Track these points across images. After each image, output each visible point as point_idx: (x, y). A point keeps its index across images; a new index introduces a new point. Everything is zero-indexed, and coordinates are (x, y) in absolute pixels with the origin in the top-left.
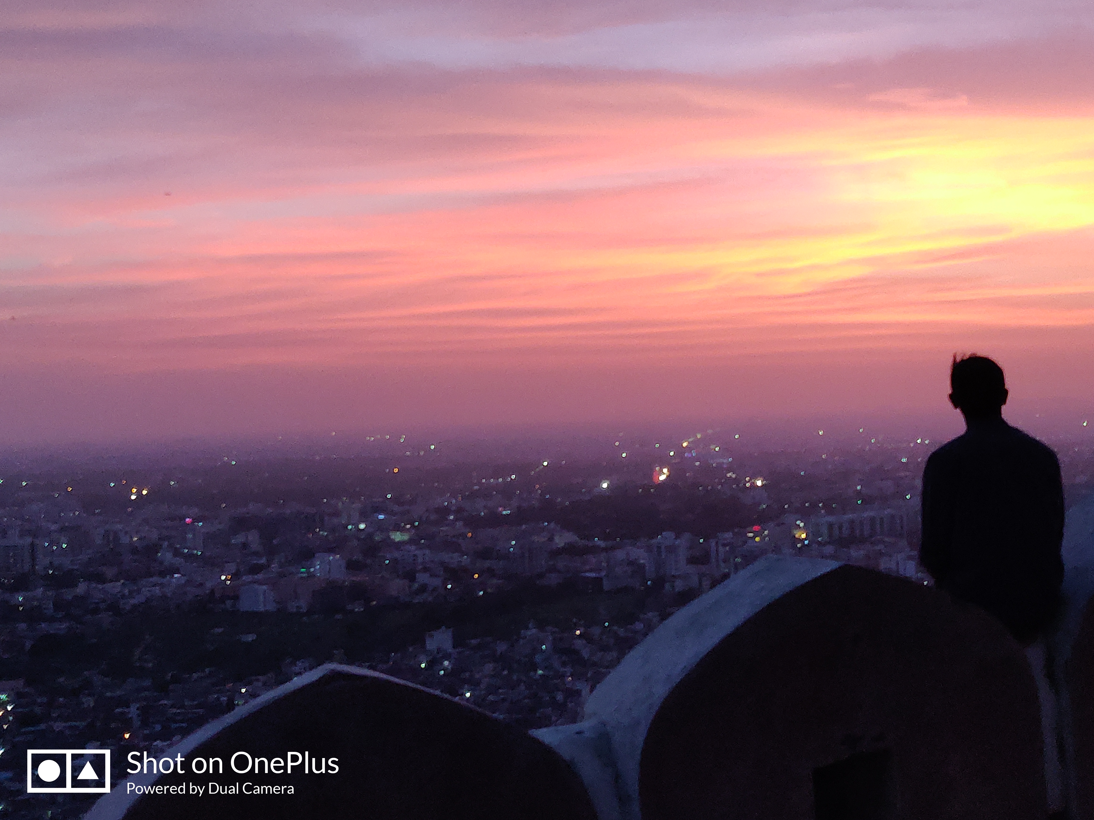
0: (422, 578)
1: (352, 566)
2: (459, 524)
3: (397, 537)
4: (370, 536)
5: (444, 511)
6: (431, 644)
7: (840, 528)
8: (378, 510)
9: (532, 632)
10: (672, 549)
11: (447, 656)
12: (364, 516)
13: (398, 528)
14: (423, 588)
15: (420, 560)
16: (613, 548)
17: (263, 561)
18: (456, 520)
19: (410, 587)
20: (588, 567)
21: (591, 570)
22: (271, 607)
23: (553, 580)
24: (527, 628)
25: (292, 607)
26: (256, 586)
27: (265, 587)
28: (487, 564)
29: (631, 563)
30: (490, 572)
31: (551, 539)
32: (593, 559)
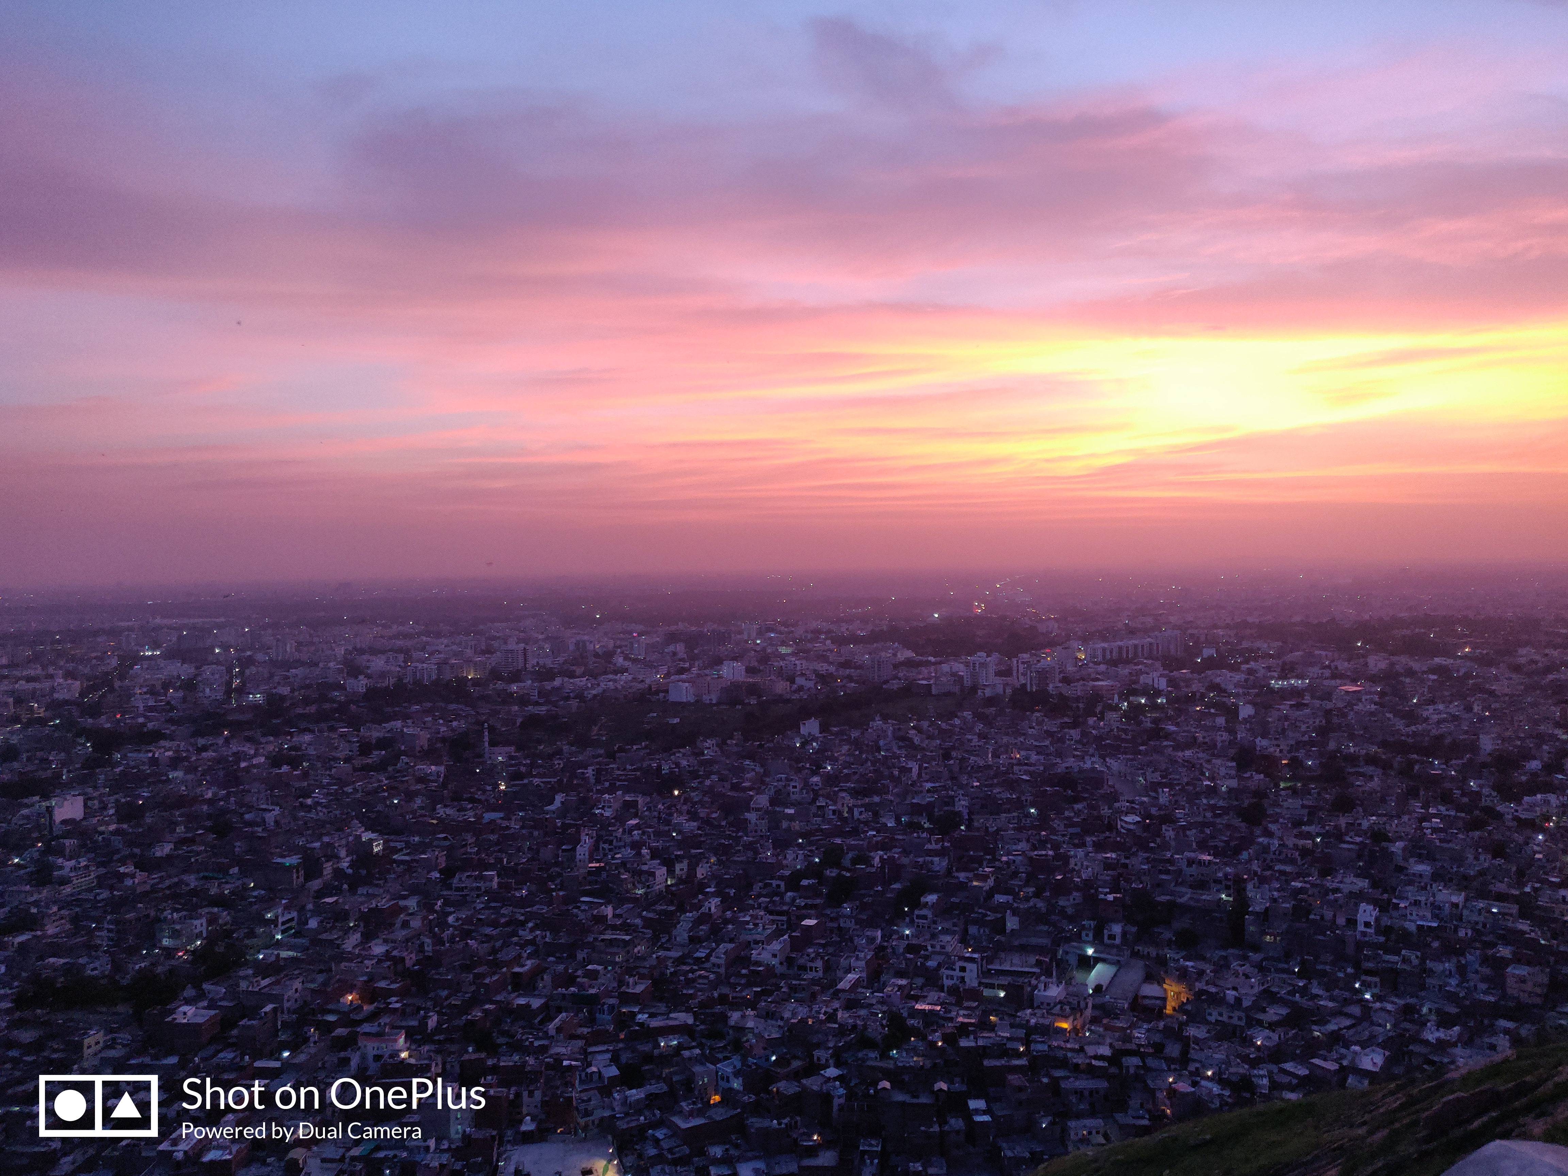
0: (800, 681)
1: (750, 671)
2: (828, 642)
3: (783, 650)
4: (764, 649)
5: (817, 632)
6: (804, 730)
7: (1111, 652)
8: (770, 629)
9: (878, 723)
10: (983, 665)
11: (815, 739)
12: (760, 634)
13: (784, 643)
14: (801, 688)
15: (798, 668)
16: (940, 663)
17: (687, 665)
18: (825, 639)
19: (791, 687)
20: (921, 677)
21: (923, 679)
22: (692, 699)
23: (895, 685)
24: (874, 720)
25: (706, 699)
26: (680, 683)
27: (687, 684)
28: (848, 671)
29: (954, 674)
30: (850, 678)
31: (895, 655)
32: (925, 670)
